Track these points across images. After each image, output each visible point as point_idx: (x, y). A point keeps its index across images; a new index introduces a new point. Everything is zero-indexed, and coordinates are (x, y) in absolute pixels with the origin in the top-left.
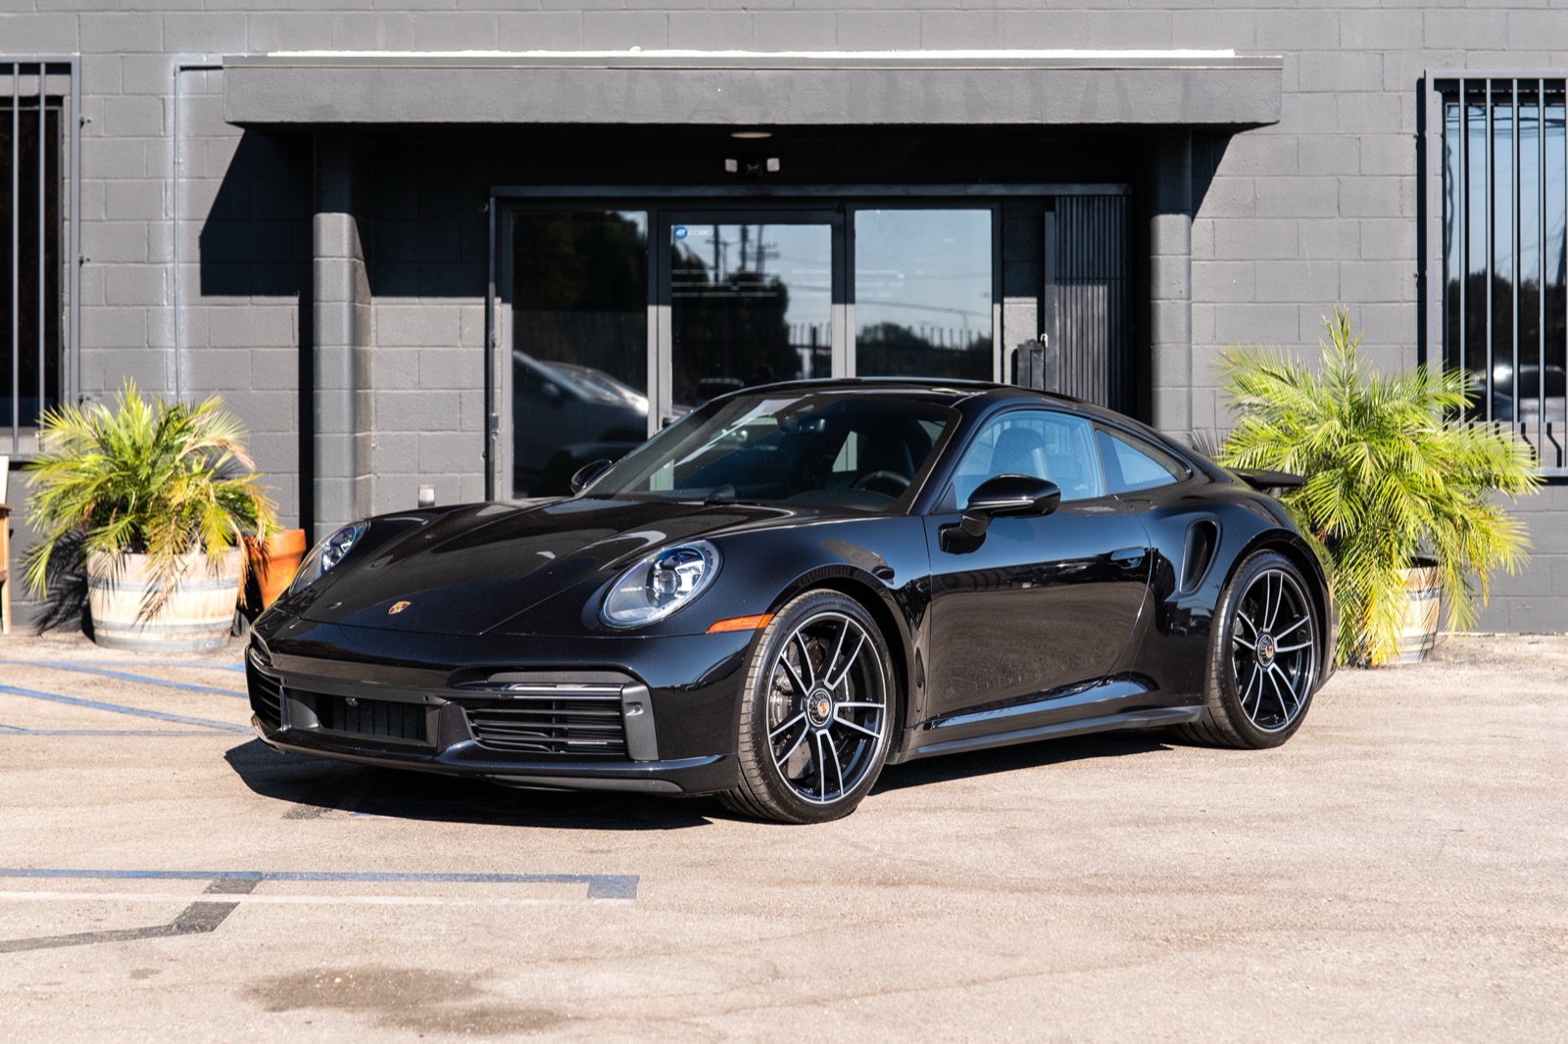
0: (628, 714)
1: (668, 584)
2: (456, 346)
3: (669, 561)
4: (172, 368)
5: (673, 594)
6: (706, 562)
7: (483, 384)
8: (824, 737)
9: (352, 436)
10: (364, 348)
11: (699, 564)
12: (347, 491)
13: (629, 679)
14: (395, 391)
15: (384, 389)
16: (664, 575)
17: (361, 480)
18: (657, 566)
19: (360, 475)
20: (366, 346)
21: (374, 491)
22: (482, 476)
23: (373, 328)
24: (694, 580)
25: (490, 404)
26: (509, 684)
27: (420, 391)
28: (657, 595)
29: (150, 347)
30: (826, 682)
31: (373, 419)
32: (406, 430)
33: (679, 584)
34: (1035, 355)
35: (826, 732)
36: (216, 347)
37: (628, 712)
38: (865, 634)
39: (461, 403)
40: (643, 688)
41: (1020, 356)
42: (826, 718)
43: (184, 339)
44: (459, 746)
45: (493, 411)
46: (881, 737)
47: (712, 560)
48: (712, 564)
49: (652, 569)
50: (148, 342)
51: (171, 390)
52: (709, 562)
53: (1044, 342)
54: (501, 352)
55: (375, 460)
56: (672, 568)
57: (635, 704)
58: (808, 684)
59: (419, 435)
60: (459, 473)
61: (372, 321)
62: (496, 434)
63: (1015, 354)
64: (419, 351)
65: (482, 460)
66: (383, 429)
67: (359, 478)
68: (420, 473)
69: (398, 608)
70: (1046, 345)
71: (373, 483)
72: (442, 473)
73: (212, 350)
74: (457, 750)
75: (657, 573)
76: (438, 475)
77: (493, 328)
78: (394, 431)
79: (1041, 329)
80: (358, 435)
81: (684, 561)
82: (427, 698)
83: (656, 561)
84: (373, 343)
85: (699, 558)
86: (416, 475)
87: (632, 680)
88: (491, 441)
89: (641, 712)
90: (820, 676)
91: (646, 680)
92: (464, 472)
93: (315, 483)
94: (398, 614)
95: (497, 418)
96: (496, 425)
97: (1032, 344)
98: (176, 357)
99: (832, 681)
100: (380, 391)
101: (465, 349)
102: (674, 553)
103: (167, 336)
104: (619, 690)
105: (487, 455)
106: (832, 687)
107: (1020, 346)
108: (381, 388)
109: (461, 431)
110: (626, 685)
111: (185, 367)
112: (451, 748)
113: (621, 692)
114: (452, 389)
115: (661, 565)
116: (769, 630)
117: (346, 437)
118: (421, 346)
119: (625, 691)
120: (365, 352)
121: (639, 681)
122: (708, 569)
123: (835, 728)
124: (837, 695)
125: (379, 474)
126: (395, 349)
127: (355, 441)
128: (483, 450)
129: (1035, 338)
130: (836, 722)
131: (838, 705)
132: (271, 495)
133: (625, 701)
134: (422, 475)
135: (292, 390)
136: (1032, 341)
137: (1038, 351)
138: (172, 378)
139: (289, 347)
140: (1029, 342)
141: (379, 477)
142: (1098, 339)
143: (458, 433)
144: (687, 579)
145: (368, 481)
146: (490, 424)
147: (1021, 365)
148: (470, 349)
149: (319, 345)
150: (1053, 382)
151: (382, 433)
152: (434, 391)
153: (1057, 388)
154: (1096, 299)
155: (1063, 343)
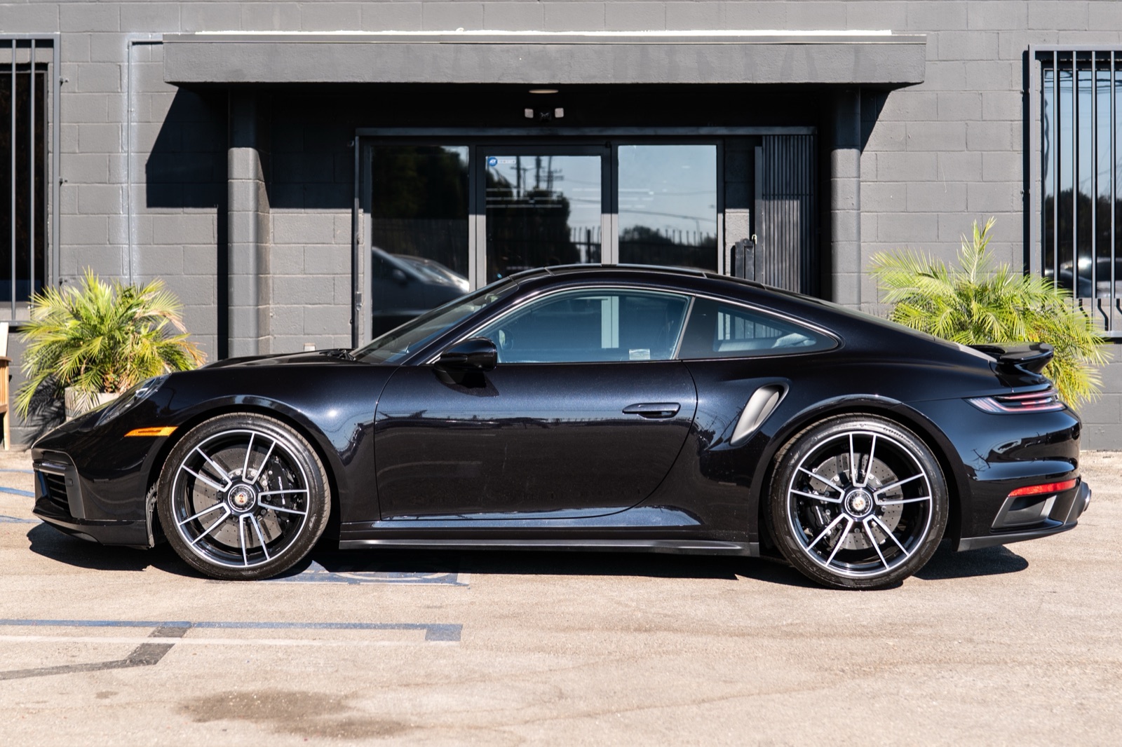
2: (331, 244)
4: (126, 259)
7: (350, 271)
9: (256, 308)
10: (264, 245)
12: (252, 347)
14: (287, 276)
15: (279, 274)
17: (261, 341)
19: (262, 336)
20: (266, 243)
21: (271, 347)
22: (349, 336)
23: (271, 230)
25: (355, 285)
27: (305, 276)
29: (110, 244)
31: (271, 295)
32: (295, 304)
34: (748, 250)
36: (158, 244)
39: (334, 284)
41: (737, 251)
43: (135, 238)
45: (357, 290)
50: (109, 240)
51: (126, 275)
53: (754, 240)
54: (364, 248)
55: (272, 325)
59: (304, 307)
60: (334, 334)
61: (271, 225)
62: (360, 306)
63: (733, 249)
64: (304, 247)
65: (350, 325)
66: (278, 303)
67: (261, 338)
68: (305, 334)
70: (756, 243)
71: (271, 342)
72: (320, 335)
73: (155, 246)
77: (357, 231)
78: (286, 304)
79: (752, 231)
80: (260, 307)
84: (271, 241)
86: (302, 336)
88: (355, 312)
92: (336, 334)
93: (229, 342)
95: (359, 296)
96: (359, 301)
97: (745, 242)
98: (130, 253)
100: (276, 276)
101: (337, 246)
103: (123, 236)
105: (353, 322)
106: (251, 483)
107: (737, 243)
108: (276, 274)
109: (335, 304)
111: (136, 258)
114: (328, 274)
117: (251, 309)
118: (306, 244)
120: (266, 248)
125: (275, 336)
126: (287, 245)
127: (258, 311)
128: (350, 317)
129: (748, 238)
131: (260, 496)
134: (306, 336)
135: (213, 275)
136: (746, 239)
137: (750, 247)
138: (126, 266)
139: (211, 244)
140: (743, 241)
141: (275, 338)
142: (793, 237)
143: (333, 306)
145: (268, 340)
146: (355, 299)
147: (737, 257)
148: (341, 245)
149: (232, 243)
150: (761, 269)
151: (278, 306)
152: (315, 276)
153: (764, 273)
154: (792, 210)
155: (768, 241)
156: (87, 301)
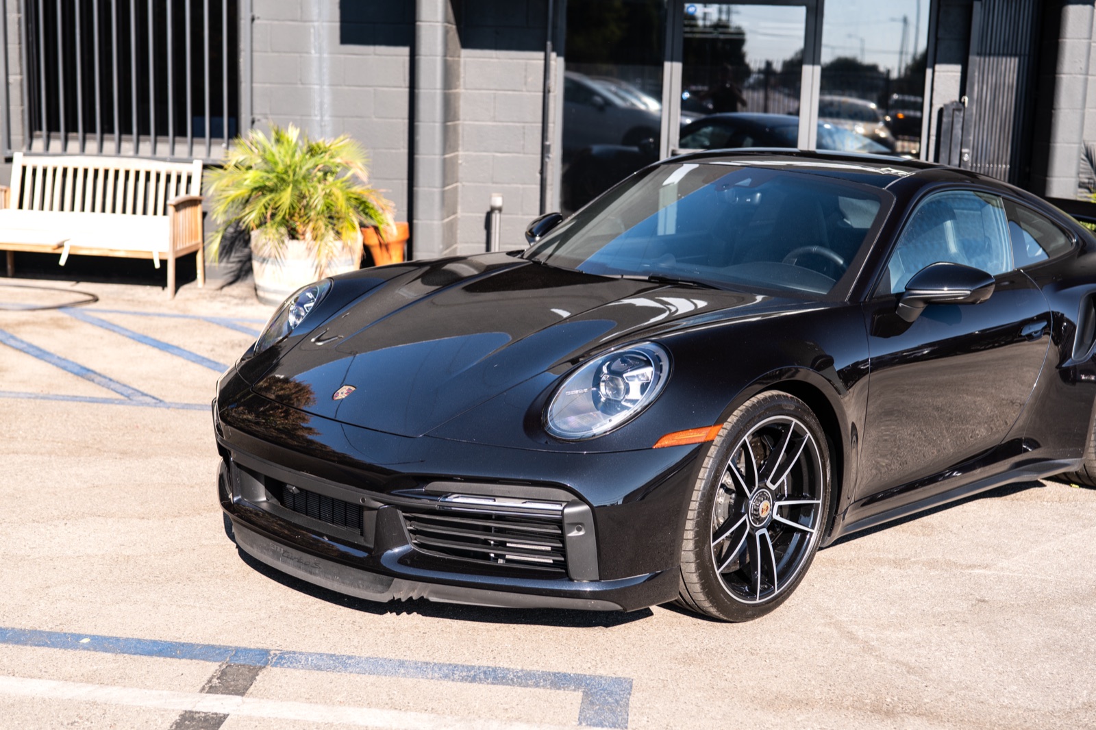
0: (570, 535)
1: (616, 390)
2: (522, 91)
3: (617, 365)
4: (318, 100)
5: (620, 402)
6: (656, 370)
7: (540, 119)
8: (763, 537)
9: (442, 157)
10: (454, 91)
11: (649, 371)
12: (437, 198)
13: (572, 497)
14: (477, 123)
15: (470, 120)
16: (611, 380)
17: (448, 190)
18: (605, 369)
19: (448, 185)
20: (456, 88)
21: (460, 195)
22: (538, 187)
23: (462, 75)
24: (643, 388)
25: (545, 135)
26: (446, 494)
27: (495, 124)
28: (603, 399)
29: (302, 84)
30: (769, 483)
31: (460, 142)
32: (484, 151)
33: (627, 391)
34: (957, 113)
35: (764, 531)
36: (349, 86)
37: (569, 533)
38: (809, 434)
39: (524, 133)
40: (585, 508)
41: (945, 113)
42: (765, 518)
43: (326, 78)
44: (396, 550)
45: (547, 140)
46: (815, 532)
47: (661, 366)
48: (661, 372)
49: (599, 371)
50: (301, 80)
51: (316, 116)
52: (659, 369)
53: (964, 103)
54: (555, 96)
55: (462, 172)
56: (620, 374)
57: (578, 525)
58: (751, 485)
59: (494, 156)
60: (522, 184)
61: (462, 70)
62: (548, 157)
63: (941, 112)
64: (495, 94)
65: (538, 176)
66: (467, 150)
67: (447, 188)
68: (494, 183)
69: (343, 393)
70: (966, 105)
71: (460, 189)
72: (509, 183)
73: (346, 88)
74: (394, 554)
75: (604, 378)
76: (506, 186)
77: (549, 78)
78: (476, 151)
79: (963, 92)
80: (447, 156)
81: (634, 368)
82: (363, 500)
83: (603, 363)
84: (462, 87)
85: (648, 364)
86: (490, 185)
87: (575, 498)
88: (545, 163)
89: (582, 533)
90: (763, 477)
91: (589, 500)
92: (525, 184)
93: (415, 192)
94: (342, 400)
95: (549, 146)
96: (548, 151)
97: (955, 104)
98: (321, 93)
99: (773, 482)
100: (466, 122)
101: (528, 94)
102: (623, 358)
103: (314, 76)
104: (561, 508)
105: (542, 172)
106: (773, 487)
107: (945, 105)
108: (466, 121)
109: (524, 153)
110: (570, 504)
111: (327, 99)
112: (389, 552)
113: (562, 511)
114: (519, 122)
115: (609, 367)
116: (718, 440)
117: (437, 158)
118: (496, 90)
119: (567, 511)
120: (455, 94)
121: (583, 500)
122: (658, 378)
123: (773, 525)
124: (778, 495)
125: (464, 183)
126: (477, 92)
127: (444, 162)
128: (539, 167)
129: (956, 98)
130: (775, 522)
131: (777, 504)
132: (387, 196)
133: (566, 521)
134: (495, 185)
135: (403, 119)
136: (956, 102)
137: (959, 110)
138: (317, 108)
139: (401, 87)
140: (952, 103)
141: (463, 186)
142: (1007, 102)
143: (521, 155)
144: (635, 387)
145: (456, 188)
146: (545, 150)
147: (945, 120)
148: (533, 93)
149: (419, 89)
150: (969, 134)
151: (466, 153)
152: (505, 124)
153: (971, 138)
154: (1008, 69)
155: (979, 104)
156: (272, 146)
